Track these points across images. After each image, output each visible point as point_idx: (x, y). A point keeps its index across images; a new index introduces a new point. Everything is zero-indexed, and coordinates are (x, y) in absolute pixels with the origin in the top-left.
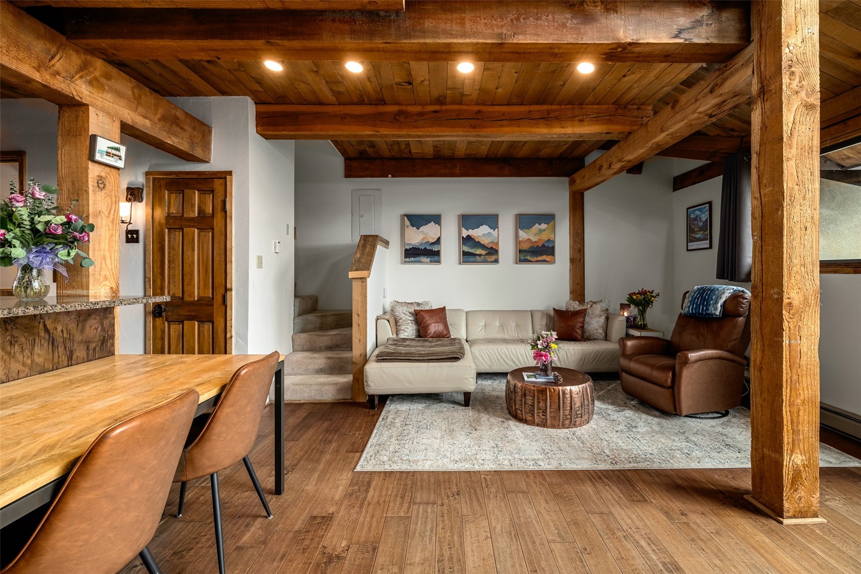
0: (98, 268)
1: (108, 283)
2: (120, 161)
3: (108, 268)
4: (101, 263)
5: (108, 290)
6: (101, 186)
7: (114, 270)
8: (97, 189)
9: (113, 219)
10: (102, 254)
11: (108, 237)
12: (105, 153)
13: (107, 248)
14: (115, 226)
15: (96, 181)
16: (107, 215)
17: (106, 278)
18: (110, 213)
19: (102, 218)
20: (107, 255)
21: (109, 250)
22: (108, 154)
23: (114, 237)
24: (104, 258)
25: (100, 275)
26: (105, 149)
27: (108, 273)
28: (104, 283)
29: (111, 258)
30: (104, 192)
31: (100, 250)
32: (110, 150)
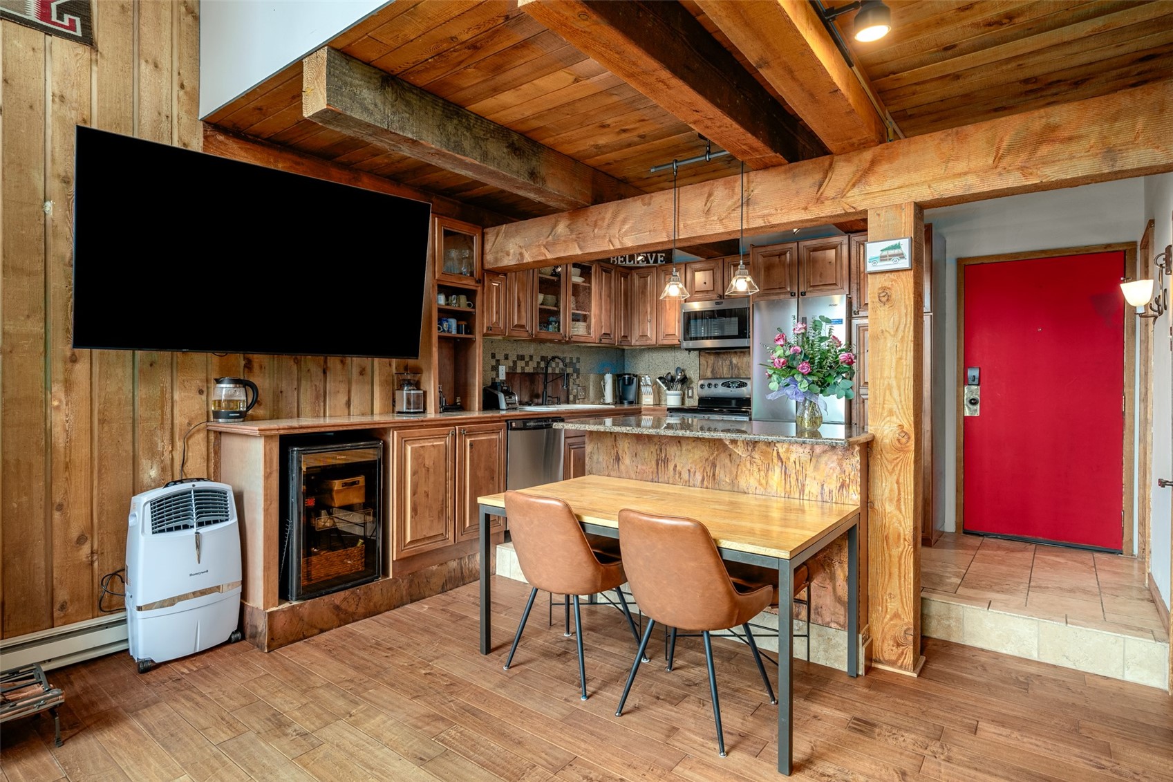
0: (880, 400)
1: (894, 418)
2: (903, 260)
3: (895, 400)
4: (885, 394)
5: (894, 427)
6: (884, 299)
7: (903, 402)
8: (878, 305)
9: (903, 337)
10: (886, 383)
11: (894, 361)
12: (878, 260)
13: (893, 375)
14: (905, 345)
15: (877, 295)
16: (892, 333)
17: (891, 413)
18: (897, 330)
19: (885, 338)
20: (894, 383)
21: (896, 377)
22: (883, 258)
23: (903, 361)
24: (890, 387)
25: (883, 407)
26: (878, 254)
27: (895, 406)
28: (888, 419)
29: (899, 387)
30: (887, 306)
31: (882, 377)
32: (885, 253)
